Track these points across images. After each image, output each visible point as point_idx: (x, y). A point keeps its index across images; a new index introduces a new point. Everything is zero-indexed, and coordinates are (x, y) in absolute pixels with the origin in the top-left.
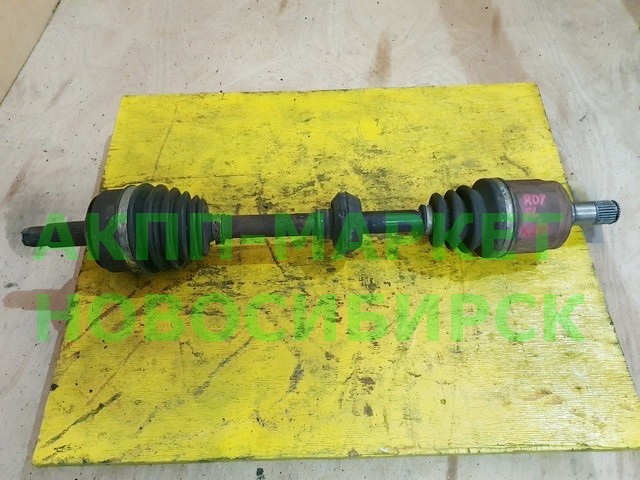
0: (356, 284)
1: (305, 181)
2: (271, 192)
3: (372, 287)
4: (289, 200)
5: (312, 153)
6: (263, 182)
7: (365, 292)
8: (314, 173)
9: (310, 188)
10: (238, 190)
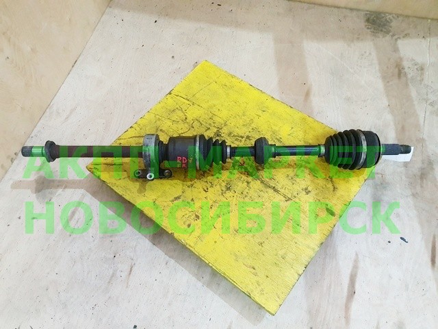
0: (224, 184)
1: (240, 134)
2: (225, 131)
3: (228, 189)
4: (228, 138)
5: (253, 125)
6: (225, 125)
7: (224, 189)
8: (247, 134)
9: (240, 138)
10: (214, 123)
